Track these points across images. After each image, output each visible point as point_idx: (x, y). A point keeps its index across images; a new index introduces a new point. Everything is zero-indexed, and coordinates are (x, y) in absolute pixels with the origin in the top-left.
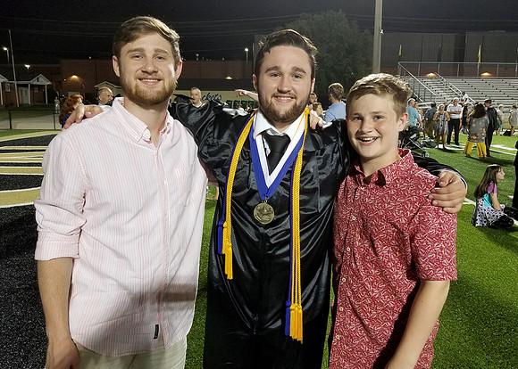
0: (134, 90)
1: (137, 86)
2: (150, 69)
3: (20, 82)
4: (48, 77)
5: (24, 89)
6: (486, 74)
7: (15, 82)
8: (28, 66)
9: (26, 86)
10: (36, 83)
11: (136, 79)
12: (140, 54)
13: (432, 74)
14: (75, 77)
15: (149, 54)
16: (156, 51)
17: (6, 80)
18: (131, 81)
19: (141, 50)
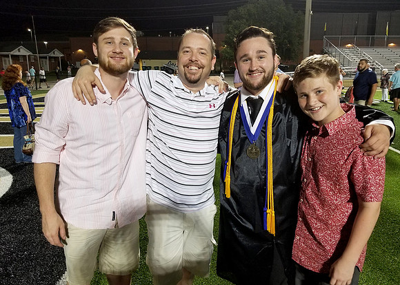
0: (107, 65)
1: (109, 62)
2: (118, 51)
3: (41, 55)
4: (62, 51)
5: (44, 60)
6: (392, 44)
7: (38, 55)
8: (46, 43)
9: (46, 58)
10: (52, 55)
11: (108, 57)
12: (110, 41)
13: (349, 45)
14: (80, 50)
15: (117, 41)
16: (122, 39)
17: (31, 53)
18: (106, 58)
19: (113, 38)
